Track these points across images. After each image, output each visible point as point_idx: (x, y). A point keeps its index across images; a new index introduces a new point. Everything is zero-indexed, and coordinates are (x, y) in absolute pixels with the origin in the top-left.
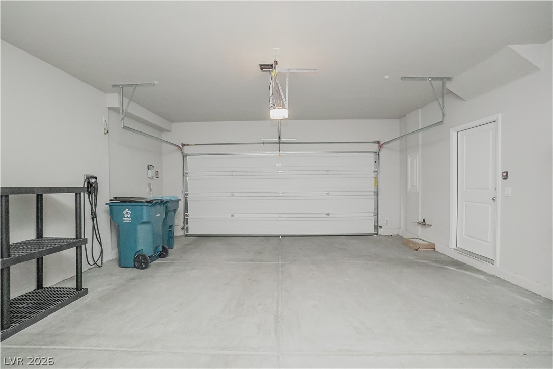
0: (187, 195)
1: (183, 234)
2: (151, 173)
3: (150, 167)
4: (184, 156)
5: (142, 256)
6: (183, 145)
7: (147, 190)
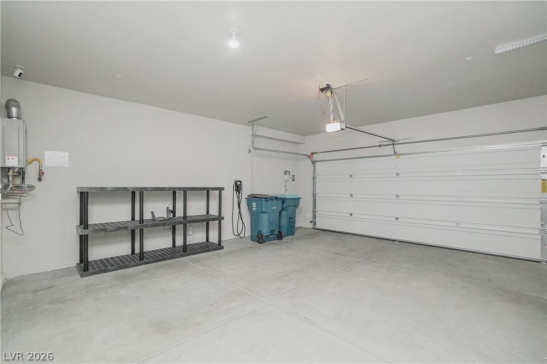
0: (315, 194)
1: (312, 227)
2: (287, 177)
3: (286, 172)
4: (314, 163)
5: (261, 235)
6: (313, 153)
7: (284, 189)
